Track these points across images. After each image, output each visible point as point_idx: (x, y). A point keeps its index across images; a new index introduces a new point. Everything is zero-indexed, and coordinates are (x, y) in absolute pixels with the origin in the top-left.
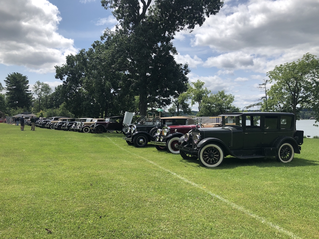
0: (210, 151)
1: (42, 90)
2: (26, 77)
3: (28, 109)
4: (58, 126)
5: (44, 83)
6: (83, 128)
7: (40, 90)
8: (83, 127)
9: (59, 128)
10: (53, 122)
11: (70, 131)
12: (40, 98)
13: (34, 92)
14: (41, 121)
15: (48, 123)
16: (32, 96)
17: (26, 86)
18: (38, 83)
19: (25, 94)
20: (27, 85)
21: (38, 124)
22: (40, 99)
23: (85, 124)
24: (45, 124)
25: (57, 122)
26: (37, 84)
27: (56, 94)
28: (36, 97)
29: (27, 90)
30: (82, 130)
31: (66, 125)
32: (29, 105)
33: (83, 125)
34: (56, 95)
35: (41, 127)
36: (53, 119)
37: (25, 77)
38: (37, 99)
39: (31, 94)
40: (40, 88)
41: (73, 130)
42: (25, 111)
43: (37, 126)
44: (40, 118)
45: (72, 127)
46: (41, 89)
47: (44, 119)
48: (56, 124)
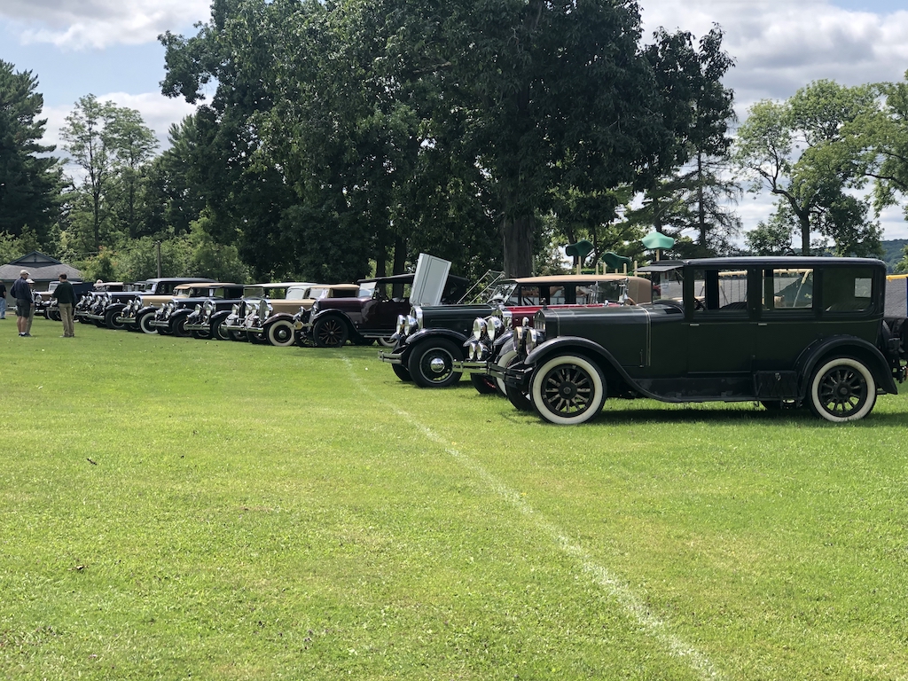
0: (565, 377)
1: (108, 143)
2: (32, 76)
3: (43, 239)
4: (172, 319)
5: (117, 107)
6: (267, 327)
7: (97, 141)
8: (268, 320)
9: (176, 327)
10: (153, 301)
11: (219, 339)
12: (99, 184)
13: (68, 155)
14: (102, 296)
15: (128, 307)
16: (61, 171)
17: (30, 122)
18: (86, 110)
19: (28, 165)
20: (36, 119)
21: (90, 309)
22: (97, 191)
23: (278, 308)
24: (119, 308)
25: (165, 301)
26: (81, 113)
27: (173, 161)
28: (77, 175)
29: (36, 141)
30: (265, 333)
31: (203, 311)
32: (48, 222)
33: (267, 313)
34: (178, 164)
35: (99, 324)
36: (154, 289)
37: (24, 81)
38: (86, 187)
39: (53, 161)
40: (96, 134)
41: (232, 336)
42: (27, 250)
43: (85, 321)
44: (99, 284)
45: (227, 321)
46: (104, 138)
47: (112, 289)
48: (161, 311)
